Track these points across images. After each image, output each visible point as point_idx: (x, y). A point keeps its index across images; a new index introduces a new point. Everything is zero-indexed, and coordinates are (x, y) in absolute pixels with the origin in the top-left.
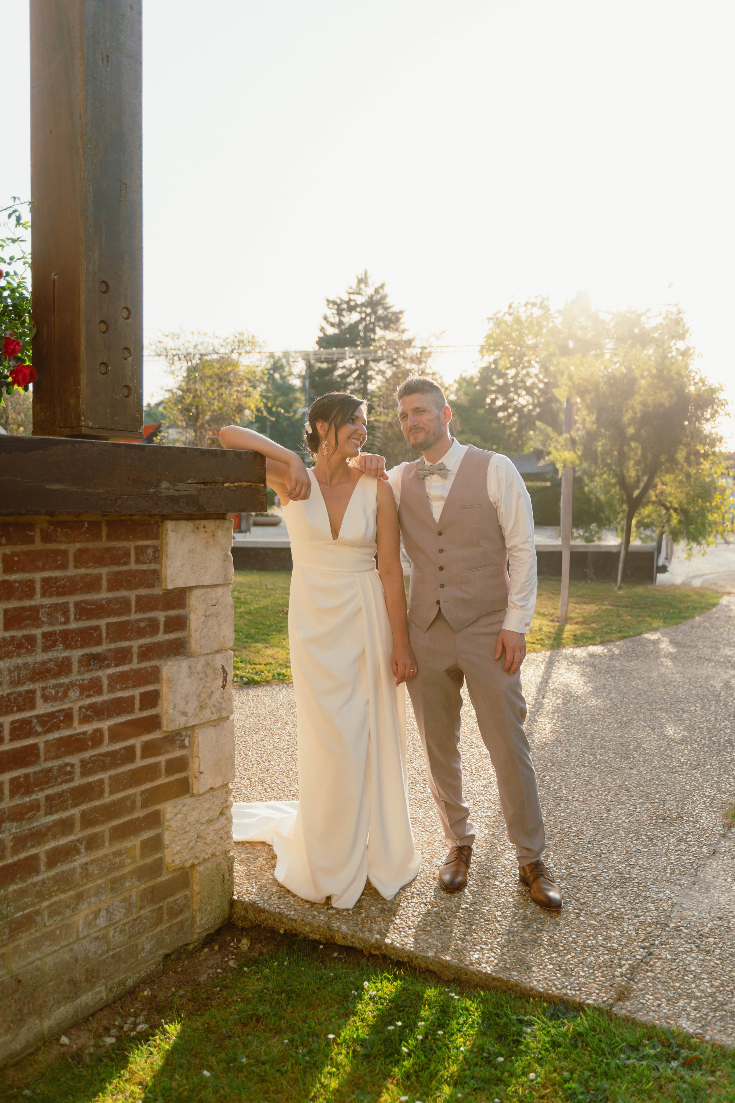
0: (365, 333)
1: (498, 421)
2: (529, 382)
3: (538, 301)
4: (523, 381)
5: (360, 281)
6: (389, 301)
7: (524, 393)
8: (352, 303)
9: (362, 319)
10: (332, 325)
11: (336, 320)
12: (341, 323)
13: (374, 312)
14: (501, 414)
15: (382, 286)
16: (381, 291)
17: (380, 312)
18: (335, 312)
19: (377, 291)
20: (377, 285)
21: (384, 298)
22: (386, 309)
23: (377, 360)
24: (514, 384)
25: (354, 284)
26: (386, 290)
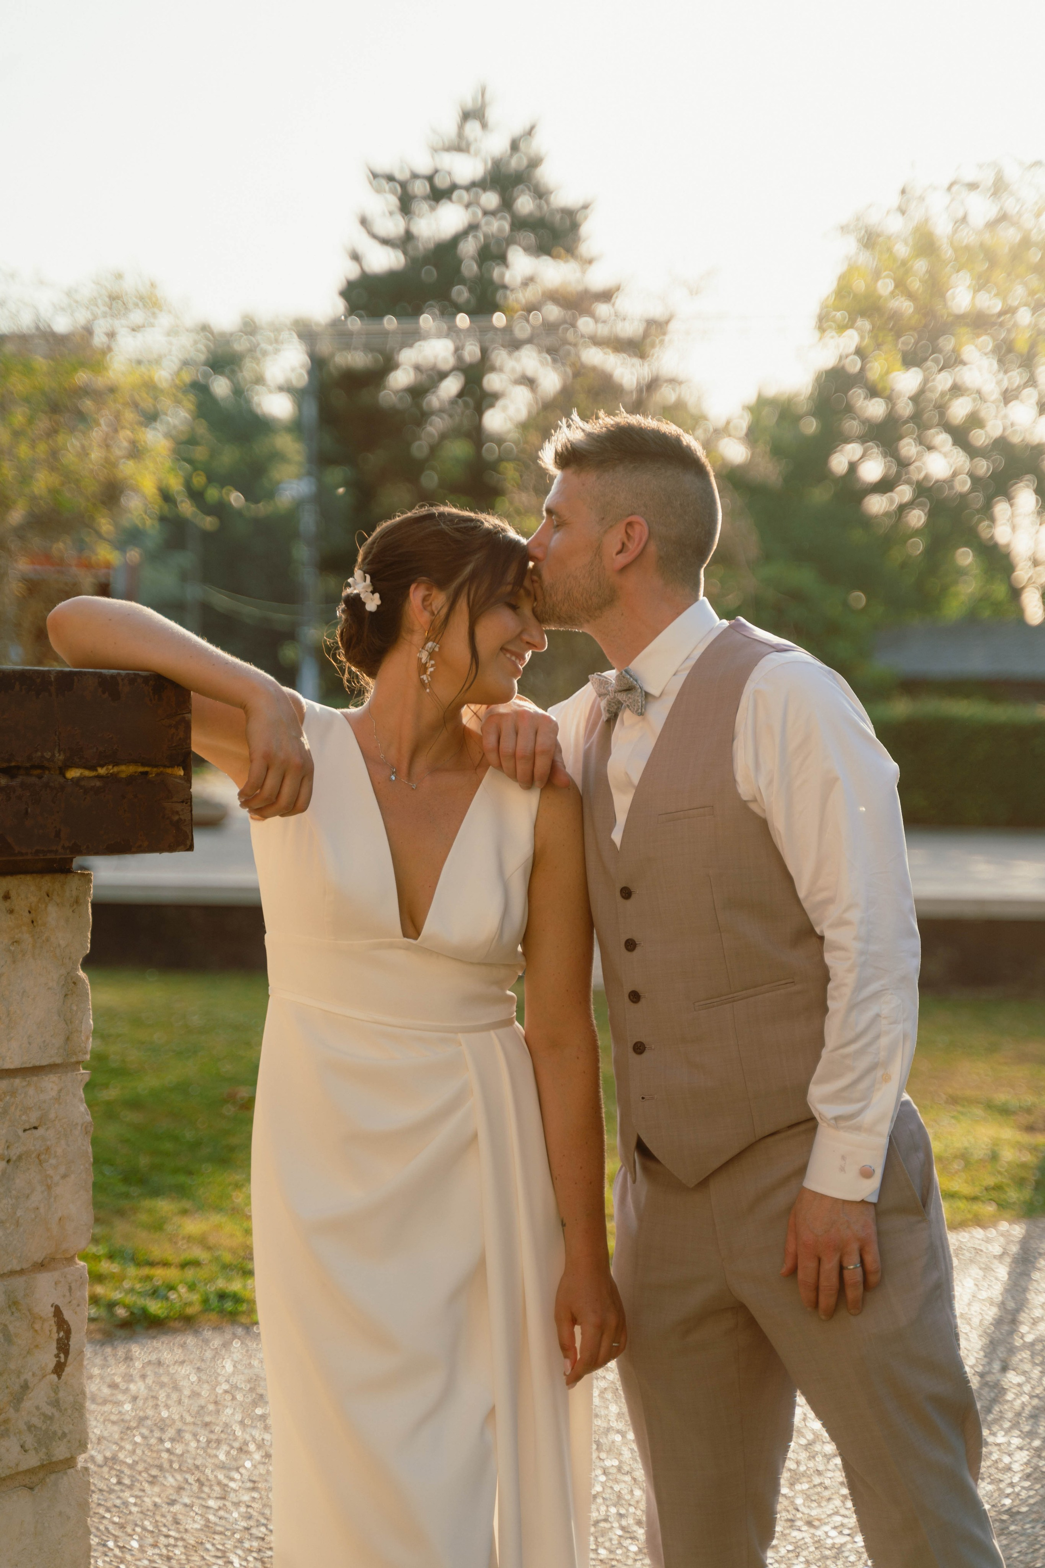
0: (481, 264)
1: (867, 522)
2: (959, 410)
3: (987, 178)
4: (941, 408)
5: (466, 116)
6: (547, 174)
7: (942, 439)
8: (441, 182)
9: (472, 228)
10: (385, 242)
11: (394, 226)
12: (408, 237)
13: (507, 204)
14: (877, 504)
15: (530, 132)
16: (522, 146)
17: (525, 204)
18: (393, 201)
19: (515, 146)
20: (517, 128)
21: (534, 163)
22: (540, 194)
23: (515, 345)
24: (916, 417)
25: (449, 125)
26: (540, 144)
